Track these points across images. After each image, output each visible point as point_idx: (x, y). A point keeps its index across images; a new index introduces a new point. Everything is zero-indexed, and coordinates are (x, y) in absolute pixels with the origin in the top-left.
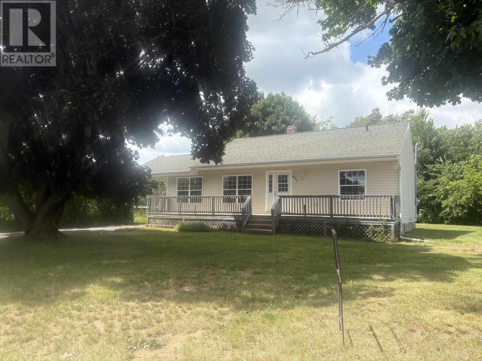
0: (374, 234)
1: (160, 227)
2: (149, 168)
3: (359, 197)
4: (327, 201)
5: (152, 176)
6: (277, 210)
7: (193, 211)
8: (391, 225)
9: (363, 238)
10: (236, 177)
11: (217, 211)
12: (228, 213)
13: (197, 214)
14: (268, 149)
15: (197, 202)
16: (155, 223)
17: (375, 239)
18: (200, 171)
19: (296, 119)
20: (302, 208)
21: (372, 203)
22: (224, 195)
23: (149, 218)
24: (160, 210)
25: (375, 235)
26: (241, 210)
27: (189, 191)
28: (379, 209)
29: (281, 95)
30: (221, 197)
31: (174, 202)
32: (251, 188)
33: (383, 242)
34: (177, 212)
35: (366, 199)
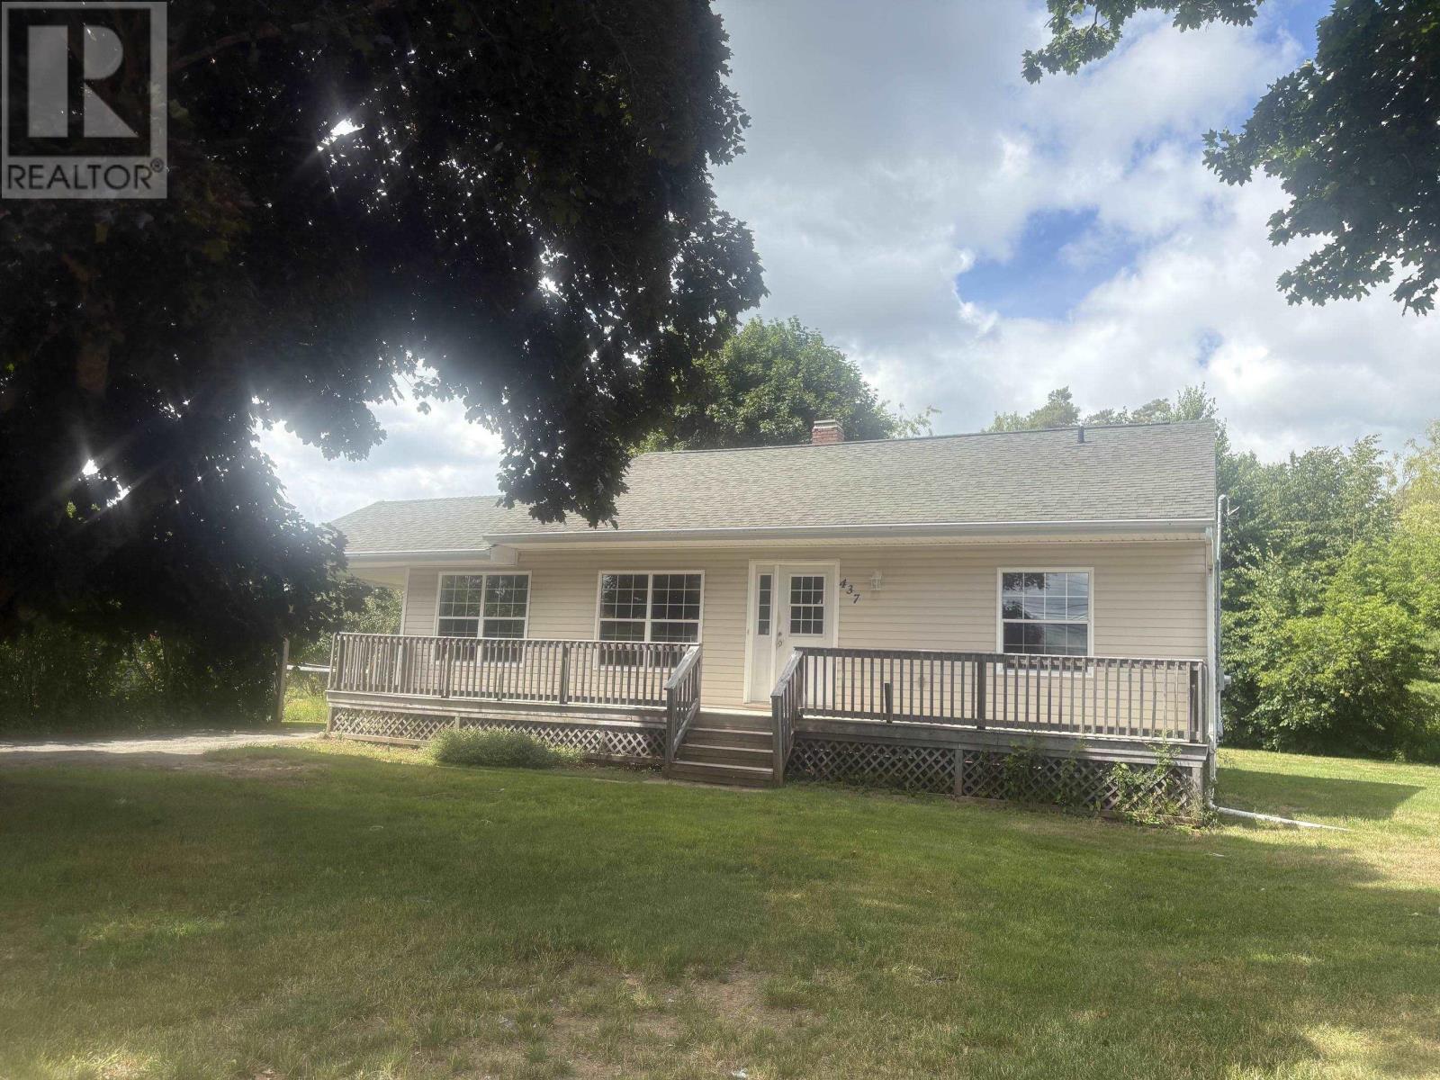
0: (1129, 796)
1: (370, 742)
2: (340, 533)
3: (1067, 664)
4: (968, 671)
5: (350, 565)
6: (789, 699)
7: (491, 689)
8: (1191, 764)
9: (1092, 808)
10: (645, 578)
11: (579, 693)
12: (615, 701)
13: (505, 700)
14: (755, 488)
15: (506, 660)
16: (354, 730)
17: (1135, 813)
18: (520, 554)
19: (835, 402)
20: (877, 693)
21: (1124, 686)
22: (601, 638)
23: (335, 711)
24: (373, 683)
25: (1135, 799)
26: (665, 692)
27: (481, 620)
28: (1148, 705)
29: (787, 327)
30: (594, 647)
31: (425, 658)
32: (697, 617)
33: (1161, 826)
34: (435, 692)
35: (1091, 669)
